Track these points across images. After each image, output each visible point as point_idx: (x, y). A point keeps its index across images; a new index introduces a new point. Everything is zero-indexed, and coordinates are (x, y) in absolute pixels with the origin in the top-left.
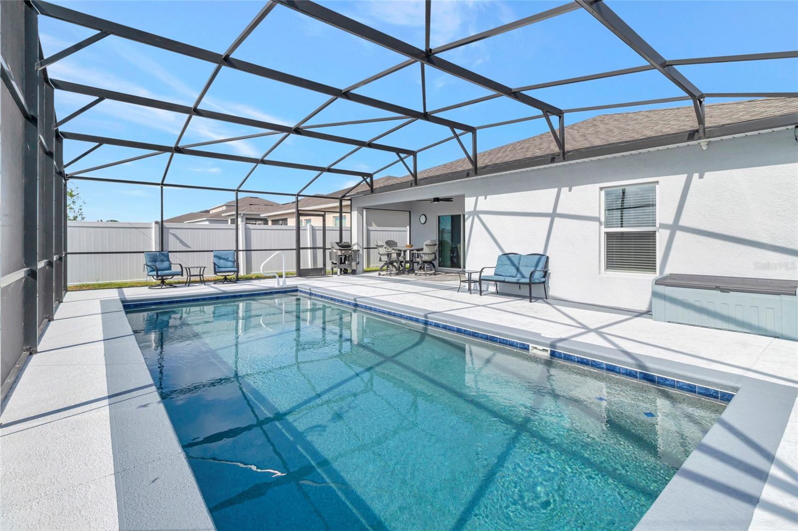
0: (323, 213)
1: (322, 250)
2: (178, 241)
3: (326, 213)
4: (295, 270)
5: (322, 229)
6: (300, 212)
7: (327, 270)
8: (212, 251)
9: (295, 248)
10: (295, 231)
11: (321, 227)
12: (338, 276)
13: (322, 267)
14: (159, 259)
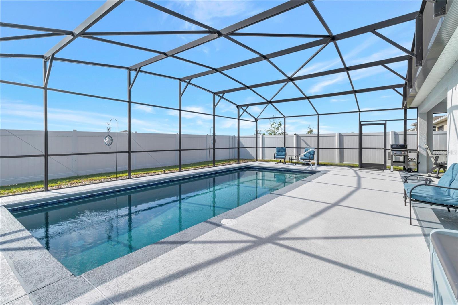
0: (384, 122)
1: (383, 150)
2: (305, 143)
3: (387, 122)
4: (358, 163)
5: (383, 134)
6: (362, 123)
7: (387, 166)
8: (304, 148)
9: (358, 148)
10: (358, 137)
11: (383, 133)
12: (391, 171)
13: (383, 163)
14: (281, 151)
